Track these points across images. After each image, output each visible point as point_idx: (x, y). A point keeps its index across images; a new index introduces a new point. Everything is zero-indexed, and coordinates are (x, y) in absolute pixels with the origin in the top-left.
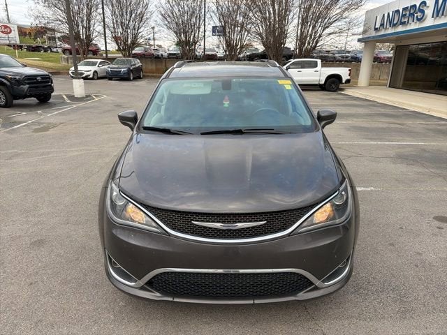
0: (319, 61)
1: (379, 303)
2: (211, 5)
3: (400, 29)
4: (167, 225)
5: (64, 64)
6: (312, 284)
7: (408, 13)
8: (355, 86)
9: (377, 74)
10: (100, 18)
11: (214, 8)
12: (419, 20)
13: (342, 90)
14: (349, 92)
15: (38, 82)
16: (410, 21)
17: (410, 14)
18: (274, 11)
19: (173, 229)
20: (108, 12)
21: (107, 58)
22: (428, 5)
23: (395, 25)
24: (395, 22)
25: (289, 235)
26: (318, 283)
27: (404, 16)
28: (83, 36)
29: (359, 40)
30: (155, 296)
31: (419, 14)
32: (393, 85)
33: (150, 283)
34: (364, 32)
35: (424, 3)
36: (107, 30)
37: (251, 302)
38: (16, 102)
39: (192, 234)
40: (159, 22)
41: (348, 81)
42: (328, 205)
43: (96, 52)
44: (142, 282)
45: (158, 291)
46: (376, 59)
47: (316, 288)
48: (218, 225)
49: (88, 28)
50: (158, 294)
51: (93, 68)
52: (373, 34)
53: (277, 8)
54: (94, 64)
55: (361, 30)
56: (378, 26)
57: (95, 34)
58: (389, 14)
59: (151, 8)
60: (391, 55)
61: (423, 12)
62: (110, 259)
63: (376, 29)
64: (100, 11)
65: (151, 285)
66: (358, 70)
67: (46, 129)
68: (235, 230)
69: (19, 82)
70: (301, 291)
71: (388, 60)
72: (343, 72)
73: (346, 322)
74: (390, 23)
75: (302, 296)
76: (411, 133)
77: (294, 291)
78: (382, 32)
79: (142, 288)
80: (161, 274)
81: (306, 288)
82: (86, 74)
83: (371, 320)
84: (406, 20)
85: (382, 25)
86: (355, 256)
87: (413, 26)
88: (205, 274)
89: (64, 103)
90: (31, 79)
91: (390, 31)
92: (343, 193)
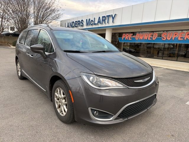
3: (75, 28)
7: (77, 23)
12: (82, 26)
16: (79, 26)
17: (78, 24)
22: (84, 21)
23: (73, 27)
24: (73, 26)
27: (76, 24)
31: (81, 24)
35: (82, 20)
39: (135, 86)
44: (116, 115)
50: (121, 119)
56: (66, 27)
58: (70, 23)
61: (83, 23)
74: (71, 26)
84: (77, 25)
85: (68, 26)
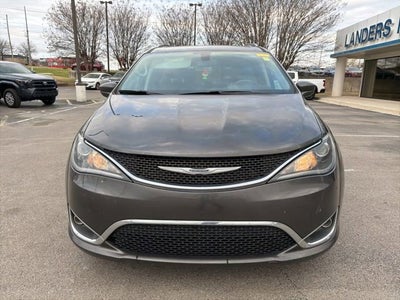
0: (296, 74)
1: (370, 272)
2: (201, 27)
3: (369, 44)
4: (131, 172)
5: (72, 77)
6: (295, 242)
7: (375, 30)
8: (329, 95)
9: (349, 87)
10: (104, 39)
11: (204, 30)
12: (386, 36)
13: (317, 99)
14: (323, 100)
15: (44, 86)
16: (378, 37)
17: (377, 31)
18: (256, 32)
19: (137, 175)
20: (112, 34)
21: (109, 72)
22: (393, 22)
23: (363, 41)
24: (364, 39)
25: (267, 182)
26: (300, 241)
27: (371, 33)
28: (89, 53)
29: (332, 56)
30: (117, 253)
31: (386, 31)
32: (364, 95)
33: (111, 239)
34: (336, 49)
35: (389, 21)
36: (110, 49)
37: (225, 262)
38: (23, 103)
39: (158, 180)
40: (155, 41)
41: (323, 91)
42: (310, 153)
43: (100, 69)
44: (103, 238)
45: (120, 248)
46: (348, 75)
47: (299, 248)
48: (186, 170)
49: (94, 47)
50: (120, 252)
51: (96, 80)
52: (344, 50)
53: (258, 28)
54: (97, 77)
55: (334, 46)
56: (348, 43)
57: (100, 52)
58: (358, 32)
59: (149, 30)
60: (361, 71)
61: (389, 29)
62: (73, 215)
63: (346, 46)
64: (105, 32)
65: (112, 240)
66: (331, 83)
67: (46, 123)
68: (205, 176)
69: (27, 85)
70: (281, 250)
71: (359, 76)
72: (319, 83)
73: (334, 291)
74: (359, 40)
75: (283, 256)
76: (385, 129)
77: (274, 251)
78: (353, 48)
79: (103, 245)
80: (123, 226)
81: (287, 247)
82: (90, 85)
83: (362, 289)
84: (374, 36)
85: (352, 42)
86: (341, 214)
87: (380, 41)
88: (172, 226)
89: (66, 105)
90: (38, 83)
91: (360, 46)
92: (326, 144)
